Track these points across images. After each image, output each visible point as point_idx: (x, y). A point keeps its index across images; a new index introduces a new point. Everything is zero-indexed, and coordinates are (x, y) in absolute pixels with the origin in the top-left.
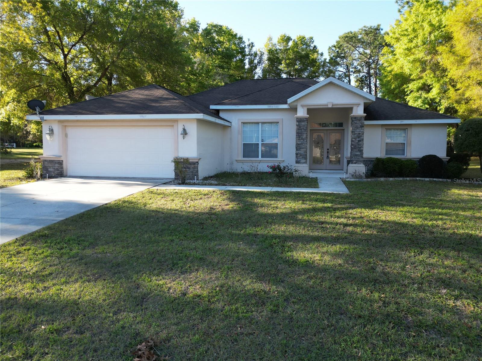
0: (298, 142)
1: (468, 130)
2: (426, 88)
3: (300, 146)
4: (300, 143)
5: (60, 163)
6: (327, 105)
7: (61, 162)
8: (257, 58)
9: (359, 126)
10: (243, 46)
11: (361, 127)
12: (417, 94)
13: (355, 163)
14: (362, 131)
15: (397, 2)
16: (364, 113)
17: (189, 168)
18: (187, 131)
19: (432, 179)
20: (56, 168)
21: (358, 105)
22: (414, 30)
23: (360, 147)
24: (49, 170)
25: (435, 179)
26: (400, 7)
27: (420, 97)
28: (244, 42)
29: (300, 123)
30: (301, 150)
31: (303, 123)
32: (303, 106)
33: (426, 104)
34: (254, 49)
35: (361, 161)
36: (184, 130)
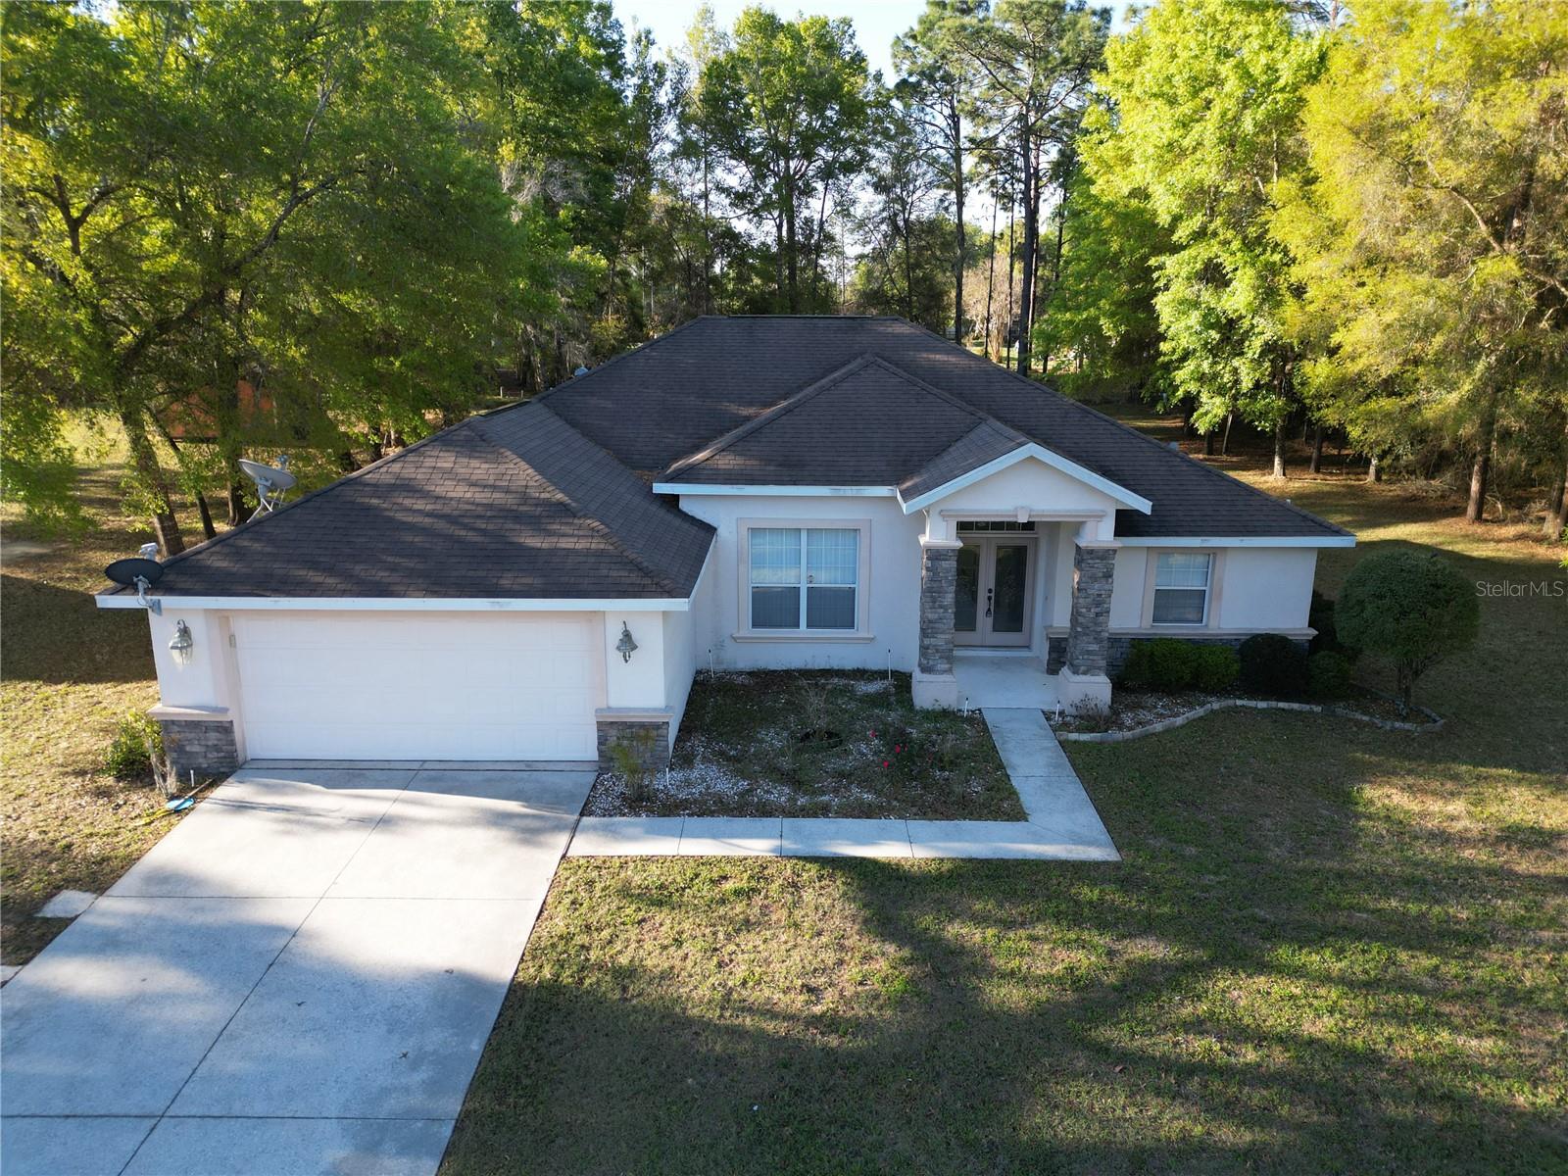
0: (930, 616)
3: (936, 625)
4: (936, 616)
5: (226, 729)
6: (1016, 516)
7: (227, 726)
8: (667, 86)
9: (1101, 575)
10: (616, 37)
11: (1104, 577)
12: (1189, 294)
13: (1085, 673)
14: (1107, 587)
16: (1116, 534)
18: (635, 636)
19: (1273, 704)
21: (1099, 516)
23: (1099, 629)
25: (1281, 705)
27: (1196, 305)
28: (617, 26)
29: (936, 563)
30: (939, 636)
31: (945, 564)
32: (944, 515)
33: (1212, 326)
34: (655, 55)
35: (1099, 668)
36: (627, 635)
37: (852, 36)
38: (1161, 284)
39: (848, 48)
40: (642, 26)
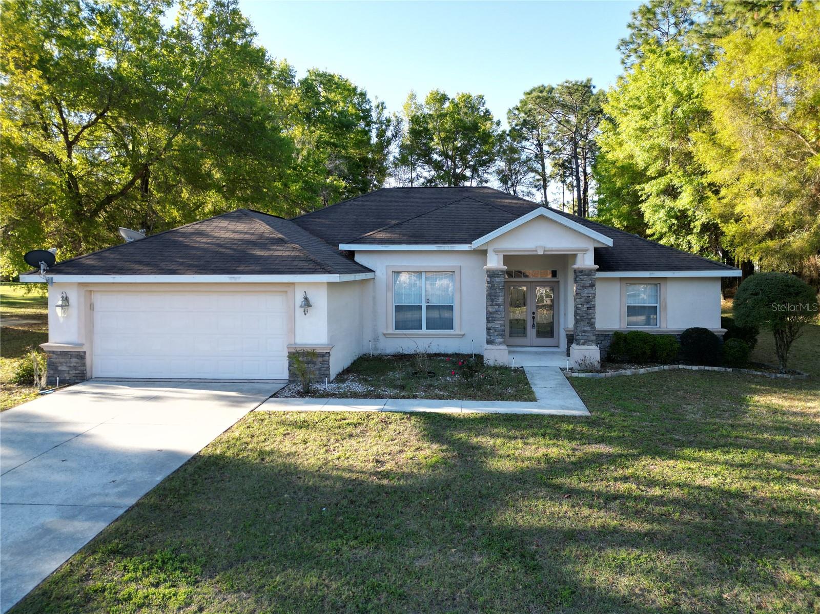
0: (491, 310)
1: (757, 294)
2: (672, 192)
3: (494, 316)
4: (494, 310)
5: (81, 356)
6: (536, 251)
7: (82, 354)
8: (391, 128)
9: (588, 285)
10: (368, 107)
11: (590, 286)
12: (658, 201)
13: (583, 344)
14: (592, 292)
15: (619, 48)
16: (595, 264)
17: (314, 363)
18: (311, 301)
19: (702, 367)
20: (72, 365)
21: (585, 250)
22: (651, 100)
23: (590, 317)
24: (60, 368)
25: (707, 368)
26: (623, 56)
27: (663, 207)
28: (369, 102)
29: (493, 279)
30: (495, 322)
31: (498, 279)
32: (496, 252)
33: (673, 217)
34: (386, 114)
35: (592, 341)
36: (306, 299)
37: (484, 103)
38: (643, 198)
39: (482, 109)
40: (379, 101)
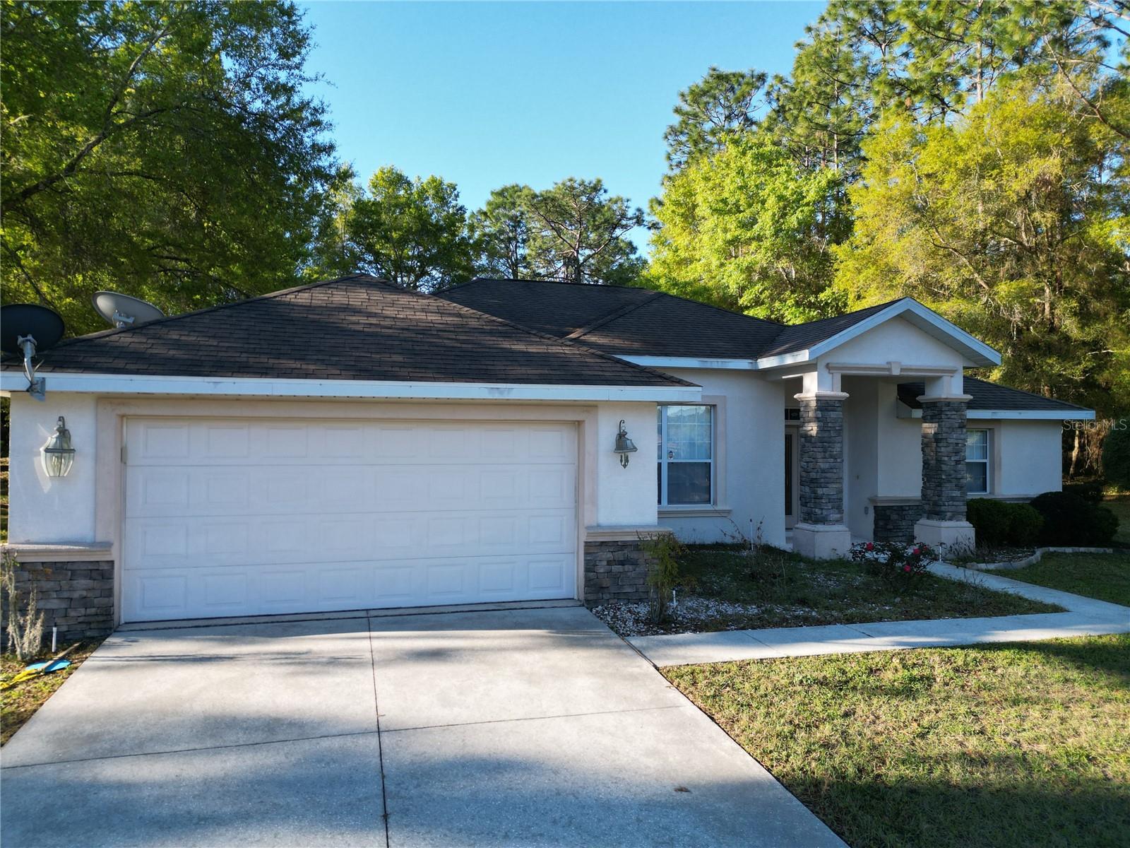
3: (828, 475)
4: (827, 466)
5: (102, 573)
6: (889, 370)
7: (106, 567)
9: (957, 425)
11: (959, 427)
13: (951, 519)
14: (962, 437)
16: (965, 392)
18: (628, 435)
21: (952, 372)
23: (959, 476)
30: (830, 486)
31: (833, 415)
32: (830, 368)
35: (960, 513)
36: (621, 436)
39: (454, 203)
